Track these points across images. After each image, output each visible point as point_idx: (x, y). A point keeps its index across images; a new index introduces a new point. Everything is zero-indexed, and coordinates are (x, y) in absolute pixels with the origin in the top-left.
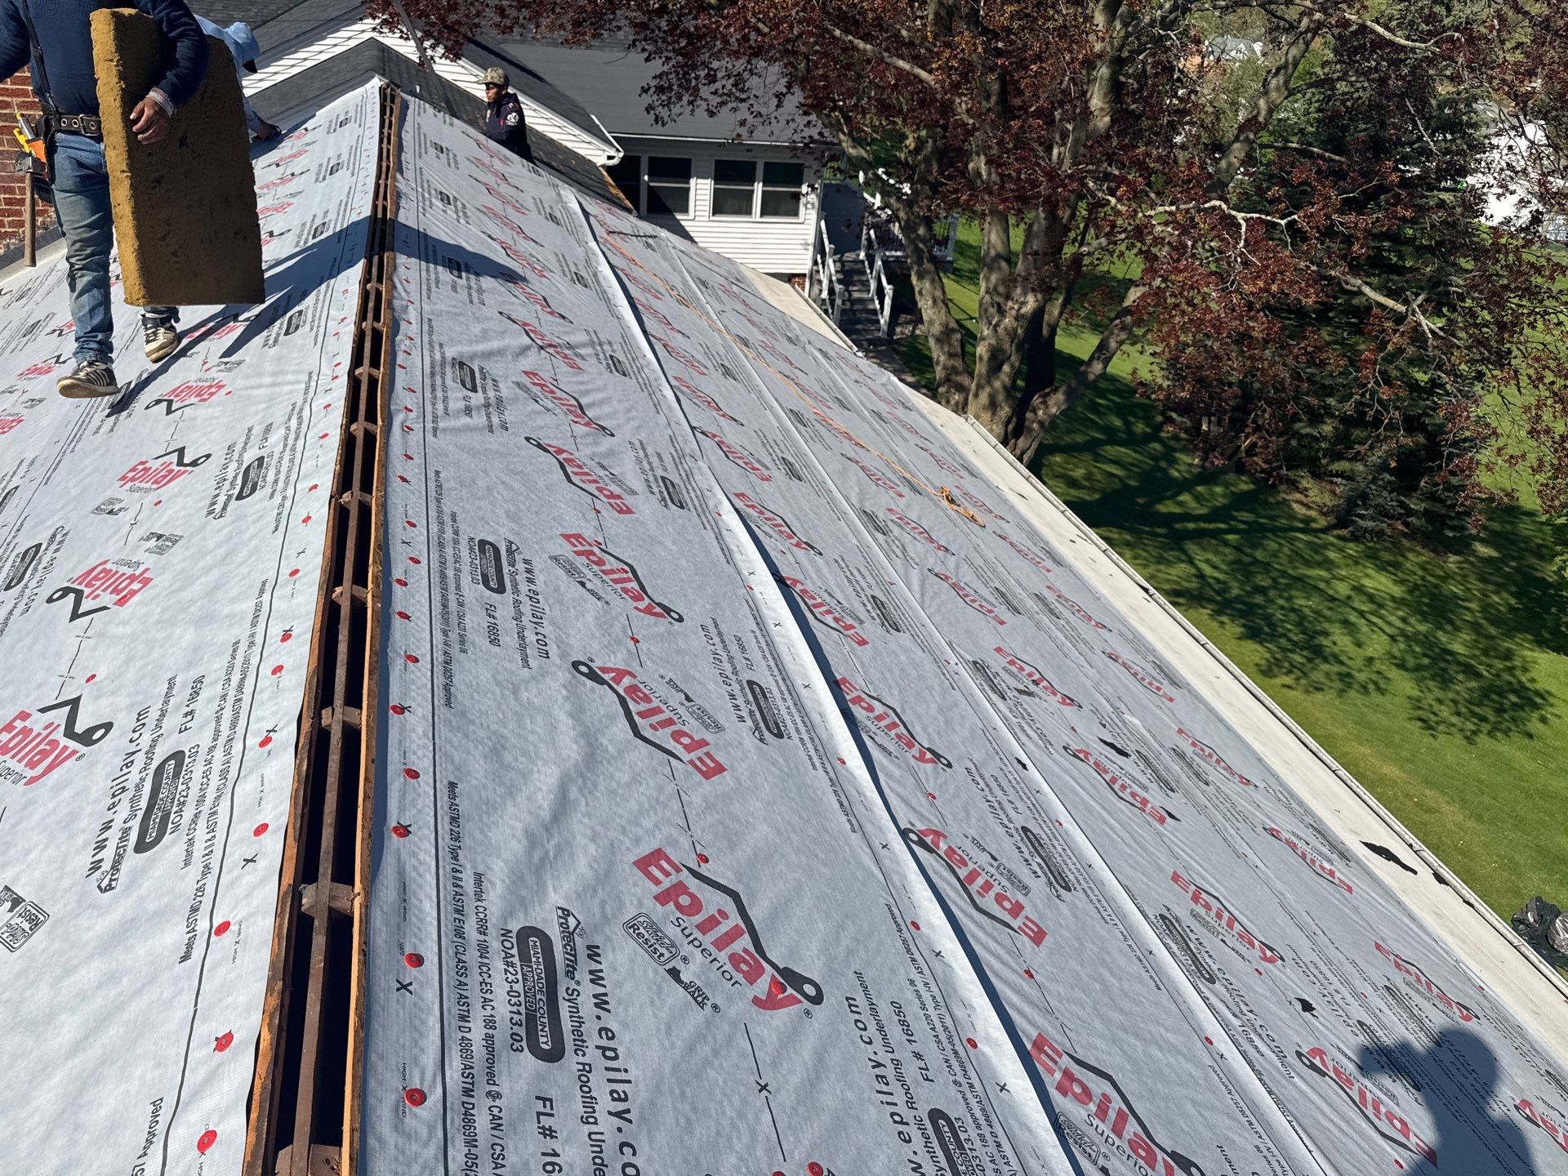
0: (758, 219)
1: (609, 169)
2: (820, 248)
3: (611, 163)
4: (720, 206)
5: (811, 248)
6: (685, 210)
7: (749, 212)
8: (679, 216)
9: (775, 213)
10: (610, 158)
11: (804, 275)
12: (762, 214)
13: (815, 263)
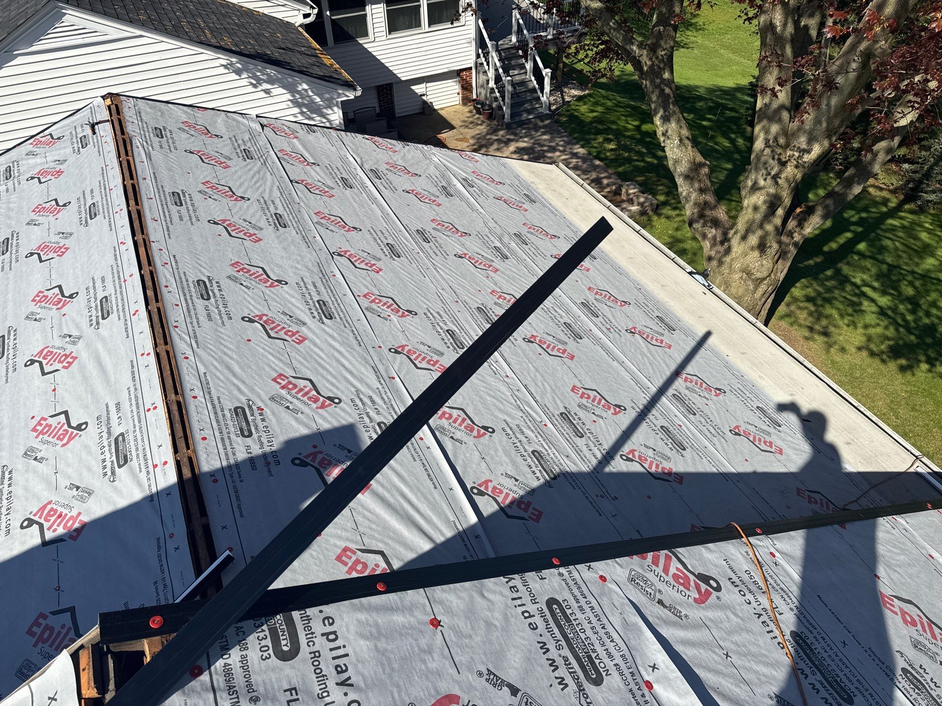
0: (427, 29)
1: (307, 27)
2: (481, 44)
3: (308, 20)
4: (395, 24)
5: (474, 43)
6: (366, 34)
7: (418, 25)
8: (361, 41)
9: (440, 22)
10: (306, 16)
11: (471, 68)
12: (429, 26)
13: (478, 56)
